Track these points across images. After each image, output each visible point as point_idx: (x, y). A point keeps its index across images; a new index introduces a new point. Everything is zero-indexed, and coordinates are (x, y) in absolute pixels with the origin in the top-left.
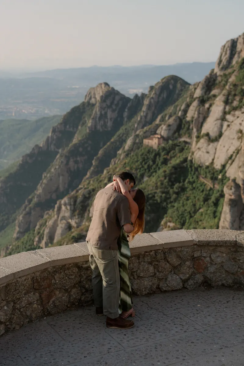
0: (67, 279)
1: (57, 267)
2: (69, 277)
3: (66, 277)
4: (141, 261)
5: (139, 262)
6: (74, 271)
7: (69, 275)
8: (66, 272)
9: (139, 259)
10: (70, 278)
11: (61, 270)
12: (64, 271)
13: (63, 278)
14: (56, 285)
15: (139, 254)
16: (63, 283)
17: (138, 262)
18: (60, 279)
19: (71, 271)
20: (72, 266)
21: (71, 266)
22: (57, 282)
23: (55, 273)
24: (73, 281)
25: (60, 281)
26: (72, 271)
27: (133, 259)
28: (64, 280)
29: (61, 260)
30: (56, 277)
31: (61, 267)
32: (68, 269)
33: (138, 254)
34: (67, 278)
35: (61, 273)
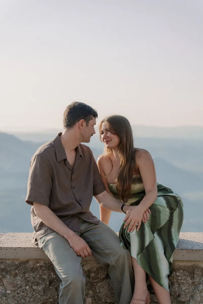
0: (29, 290)
1: (7, 261)
2: (32, 286)
3: (26, 285)
4: (197, 280)
5: (193, 283)
6: (45, 277)
7: (33, 283)
8: (27, 275)
9: (193, 278)
10: (34, 290)
11: (16, 269)
12: (24, 273)
13: (21, 287)
14: (4, 298)
15: (193, 266)
16: (19, 297)
17: (190, 281)
18: (14, 287)
19: (38, 276)
20: (41, 267)
21: (38, 265)
22: (8, 292)
23: (4, 273)
24: (39, 296)
25: (14, 291)
26: (40, 276)
27: (178, 274)
28: (23, 292)
29: (15, 249)
30: (5, 281)
31: (17, 263)
32: (33, 270)
33: (190, 264)
34: (27, 287)
35: (16, 275)
